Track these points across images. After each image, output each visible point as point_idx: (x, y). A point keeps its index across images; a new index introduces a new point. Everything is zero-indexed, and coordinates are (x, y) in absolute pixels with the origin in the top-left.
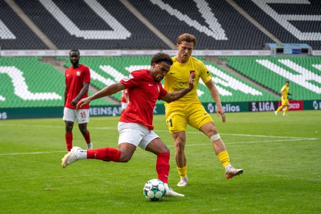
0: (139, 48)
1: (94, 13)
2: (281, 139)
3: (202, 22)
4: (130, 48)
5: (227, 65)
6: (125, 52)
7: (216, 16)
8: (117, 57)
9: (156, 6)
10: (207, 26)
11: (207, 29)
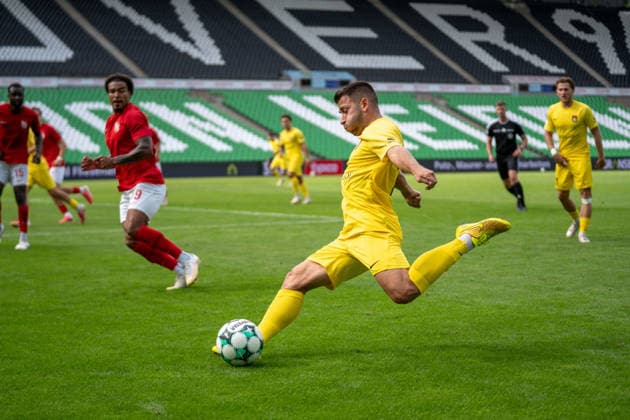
0: (86, 75)
1: (14, 21)
2: (305, 219)
3: (185, 36)
4: (72, 74)
5: (224, 104)
6: (64, 82)
7: (206, 27)
8: (52, 88)
9: (112, 11)
10: (193, 42)
11: (192, 47)
